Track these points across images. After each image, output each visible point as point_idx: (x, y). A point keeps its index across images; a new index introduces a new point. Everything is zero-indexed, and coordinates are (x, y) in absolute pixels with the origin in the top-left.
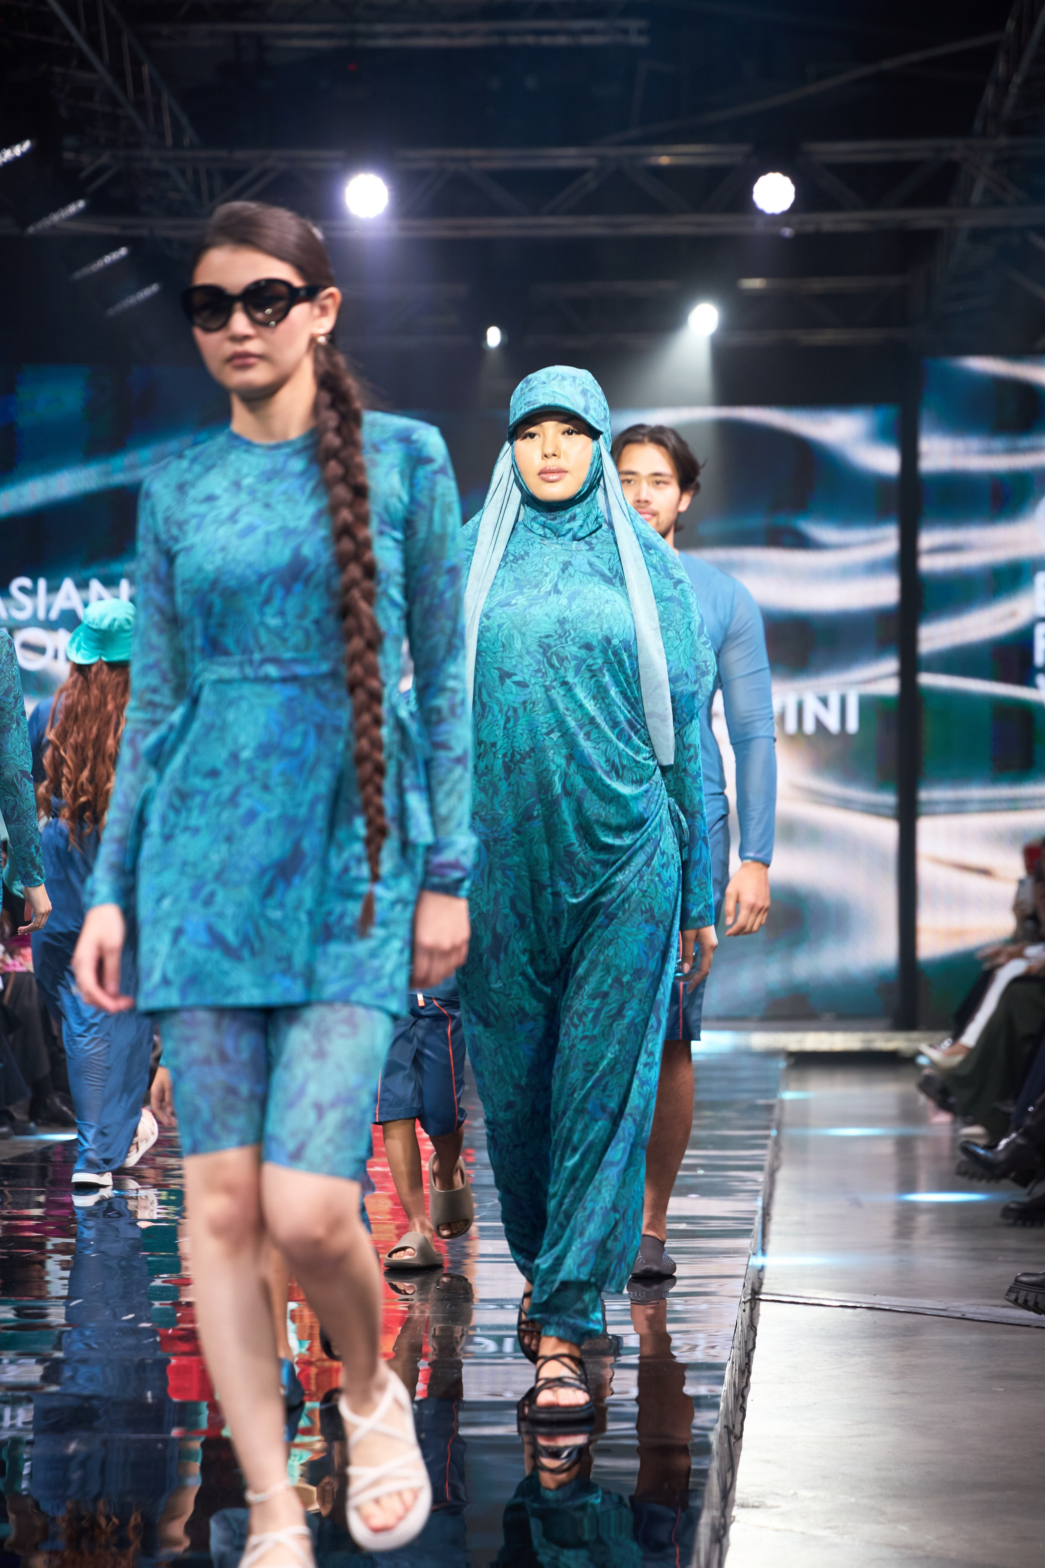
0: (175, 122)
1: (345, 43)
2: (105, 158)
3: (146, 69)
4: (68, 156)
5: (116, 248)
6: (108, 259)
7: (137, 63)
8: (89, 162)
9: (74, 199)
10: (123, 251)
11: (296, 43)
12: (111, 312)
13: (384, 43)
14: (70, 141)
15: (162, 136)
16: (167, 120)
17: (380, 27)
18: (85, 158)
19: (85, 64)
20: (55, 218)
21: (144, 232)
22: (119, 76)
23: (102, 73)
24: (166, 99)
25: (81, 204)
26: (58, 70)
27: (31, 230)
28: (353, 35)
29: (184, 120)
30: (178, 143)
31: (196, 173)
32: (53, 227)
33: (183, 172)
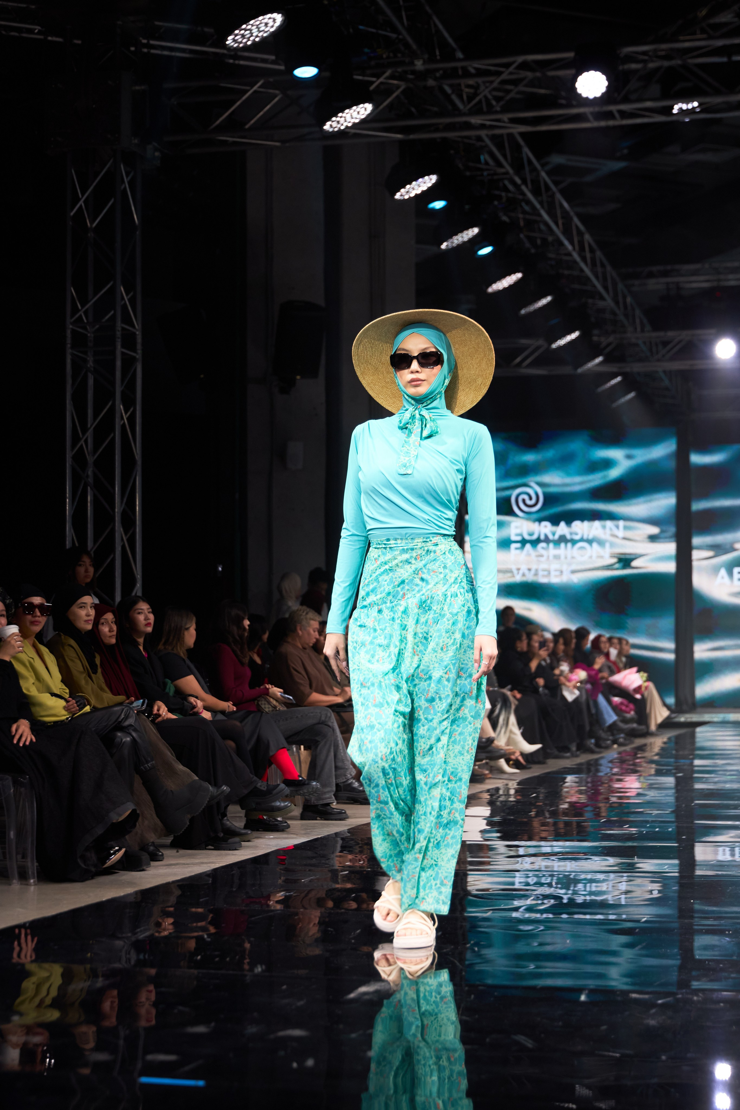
0: (642, 323)
1: (715, 284)
2: (611, 339)
3: (629, 300)
4: (595, 339)
5: (616, 377)
6: (614, 382)
7: (624, 297)
8: (604, 341)
9: (597, 356)
10: (619, 379)
11: (694, 285)
12: (615, 405)
13: (732, 283)
14: (596, 332)
15: (636, 329)
16: (638, 321)
17: (731, 276)
18: (603, 339)
19: (602, 298)
20: (590, 365)
21: (628, 370)
22: (617, 303)
23: (609, 302)
24: (638, 312)
25: (600, 359)
26: (590, 301)
27: (580, 370)
28: (719, 280)
29: (645, 321)
30: (643, 331)
31: (651, 343)
32: (589, 370)
33: (645, 343)
